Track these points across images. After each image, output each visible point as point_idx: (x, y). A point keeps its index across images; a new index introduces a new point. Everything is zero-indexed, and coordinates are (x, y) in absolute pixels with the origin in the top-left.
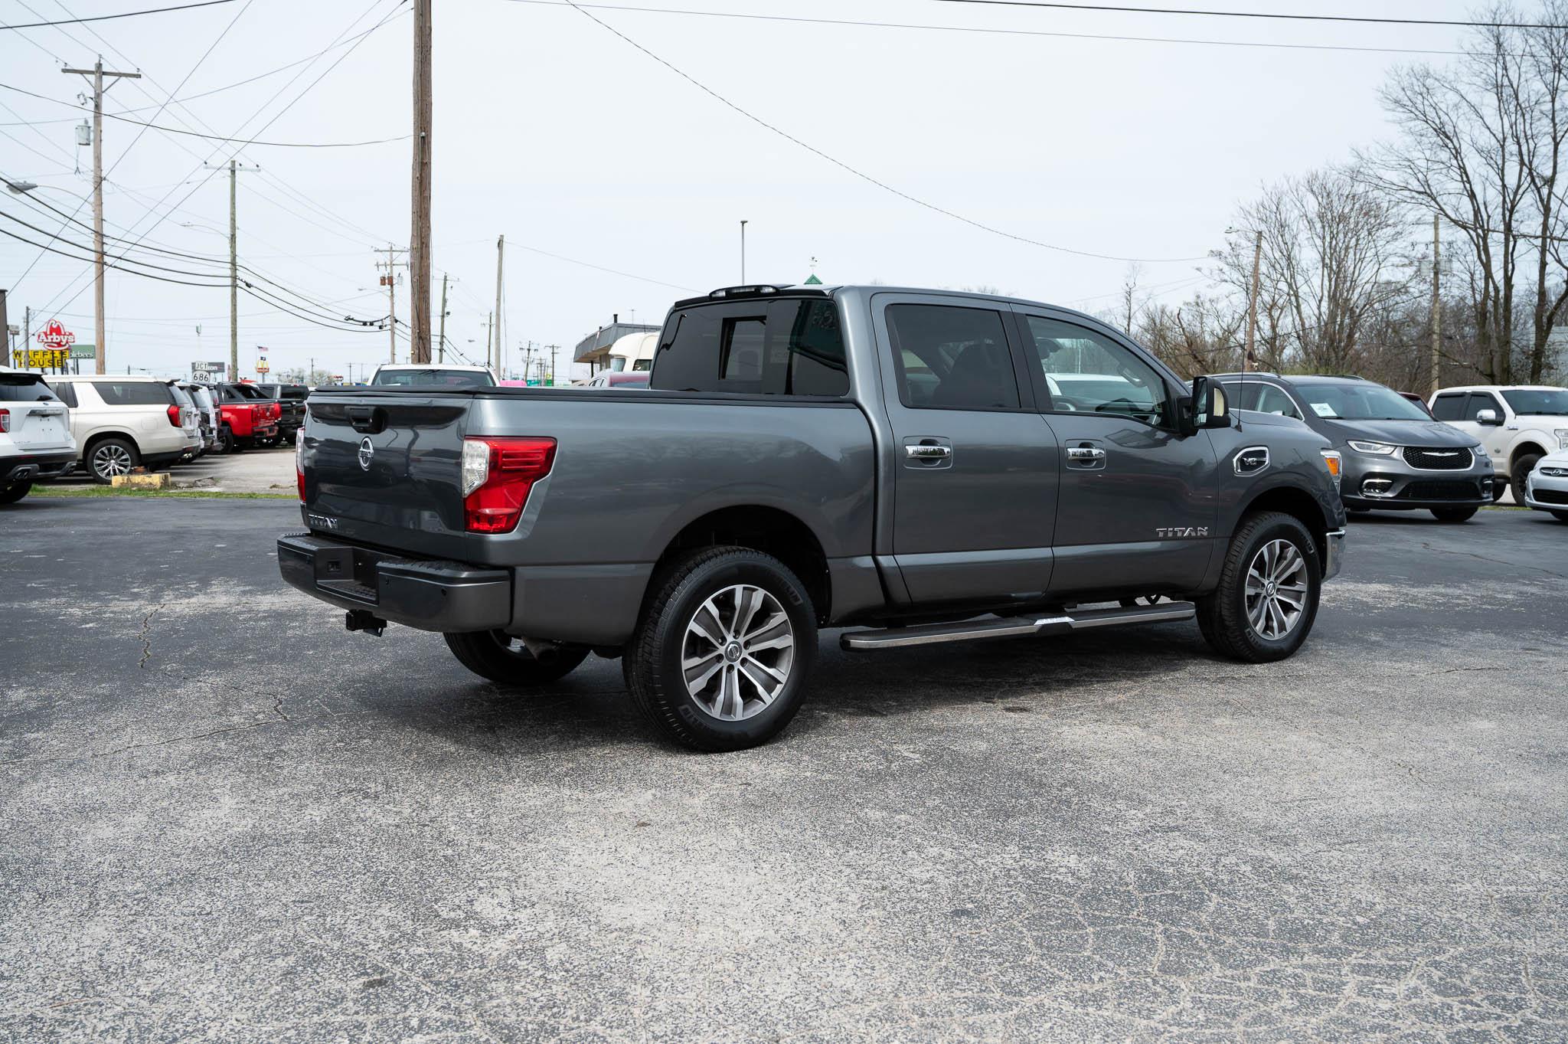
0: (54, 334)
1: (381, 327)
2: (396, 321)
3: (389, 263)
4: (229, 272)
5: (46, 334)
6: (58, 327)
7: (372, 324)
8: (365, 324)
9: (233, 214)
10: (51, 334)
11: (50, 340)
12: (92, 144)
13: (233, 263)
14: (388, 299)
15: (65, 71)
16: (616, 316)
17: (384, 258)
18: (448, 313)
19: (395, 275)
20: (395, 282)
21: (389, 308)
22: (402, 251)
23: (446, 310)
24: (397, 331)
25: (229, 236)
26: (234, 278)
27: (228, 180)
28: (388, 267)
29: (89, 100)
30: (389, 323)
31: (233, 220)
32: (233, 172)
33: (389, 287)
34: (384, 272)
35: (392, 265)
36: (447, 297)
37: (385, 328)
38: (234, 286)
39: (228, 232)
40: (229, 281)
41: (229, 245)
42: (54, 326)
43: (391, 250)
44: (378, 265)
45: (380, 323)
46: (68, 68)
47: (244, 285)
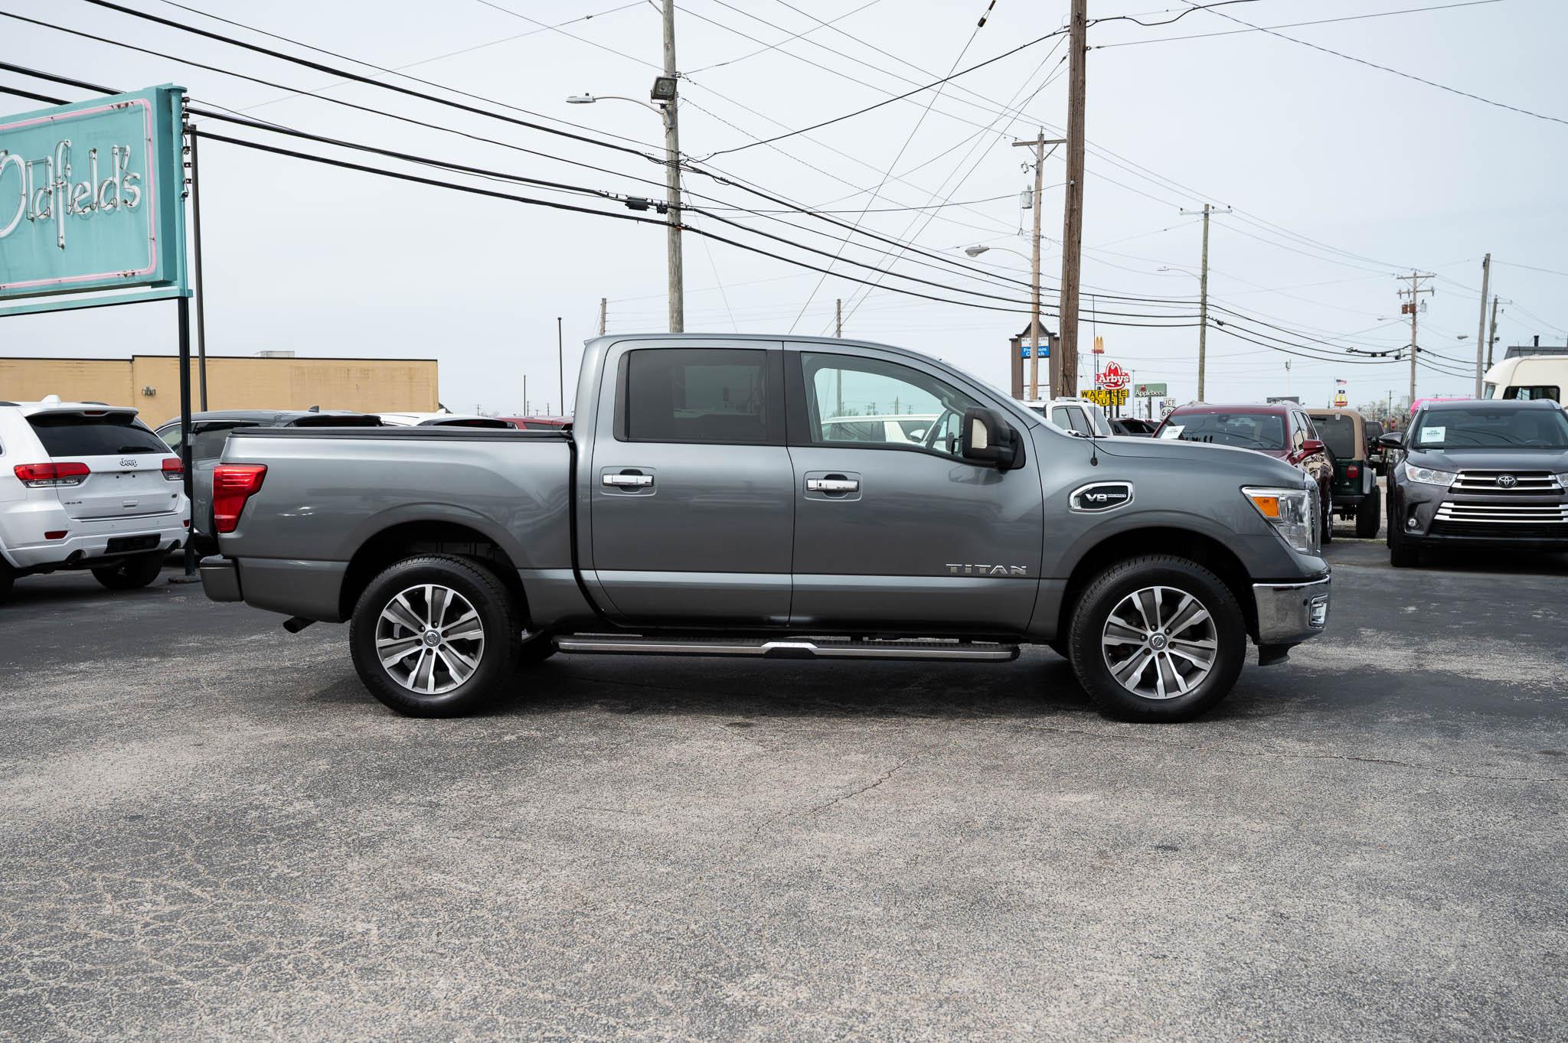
0: (1112, 375)
1: (1397, 358)
2: (1419, 350)
3: (1412, 290)
4: (1199, 312)
5: (1105, 375)
6: (1116, 367)
7: (1383, 355)
8: (1374, 355)
9: (1205, 256)
10: (1109, 375)
11: (1108, 381)
12: (1033, 207)
13: (1204, 304)
14: (1410, 327)
15: (1014, 145)
16: (1536, 338)
17: (1405, 285)
18: (1497, 339)
19: (1418, 302)
20: (1418, 309)
21: (1411, 337)
22: (1427, 277)
23: (1495, 336)
24: (1418, 360)
25: (1201, 277)
26: (1204, 317)
27: (1202, 224)
28: (1412, 294)
29: (1030, 168)
30: (1410, 352)
31: (1205, 261)
32: (1207, 215)
33: (1411, 315)
34: (1406, 299)
35: (1415, 292)
36: (1496, 321)
37: (1402, 359)
38: (1204, 325)
39: (1200, 273)
40: (1198, 320)
41: (1199, 286)
42: (1113, 368)
43: (1415, 276)
44: (1400, 293)
45: (1396, 353)
46: (1018, 141)
47: (1215, 324)
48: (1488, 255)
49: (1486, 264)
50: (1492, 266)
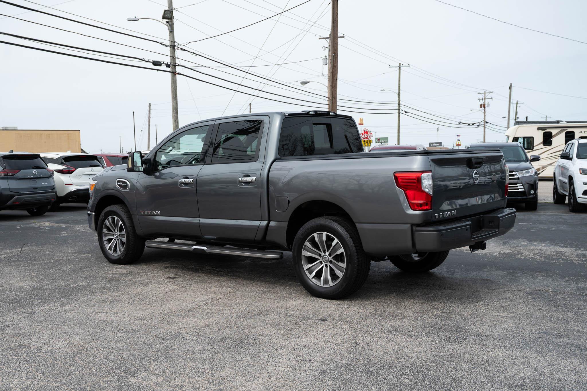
0: (365, 134)
1: (478, 126)
2: (487, 123)
3: (484, 98)
4: (397, 108)
5: (362, 134)
6: (367, 131)
7: (473, 124)
8: (469, 125)
9: (399, 84)
10: (364, 134)
11: (364, 136)
12: (328, 64)
13: (399, 104)
14: (483, 113)
15: (320, 39)
17: (482, 96)
18: (518, 118)
19: (486, 103)
20: (486, 106)
21: (483, 118)
22: (490, 93)
23: (517, 117)
24: (486, 127)
25: (398, 93)
26: (399, 110)
27: (398, 71)
28: (484, 100)
29: (326, 48)
30: (483, 123)
31: (399, 87)
32: (400, 68)
33: (483, 108)
34: (482, 102)
35: (485, 99)
36: (517, 111)
37: (480, 126)
38: (399, 113)
39: (397, 92)
40: (397, 111)
41: (397, 97)
42: (366, 131)
43: (485, 93)
44: (479, 100)
45: (478, 124)
46: (321, 37)
47: (404, 113)
48: (511, 84)
49: (510, 88)
50: (513, 88)
